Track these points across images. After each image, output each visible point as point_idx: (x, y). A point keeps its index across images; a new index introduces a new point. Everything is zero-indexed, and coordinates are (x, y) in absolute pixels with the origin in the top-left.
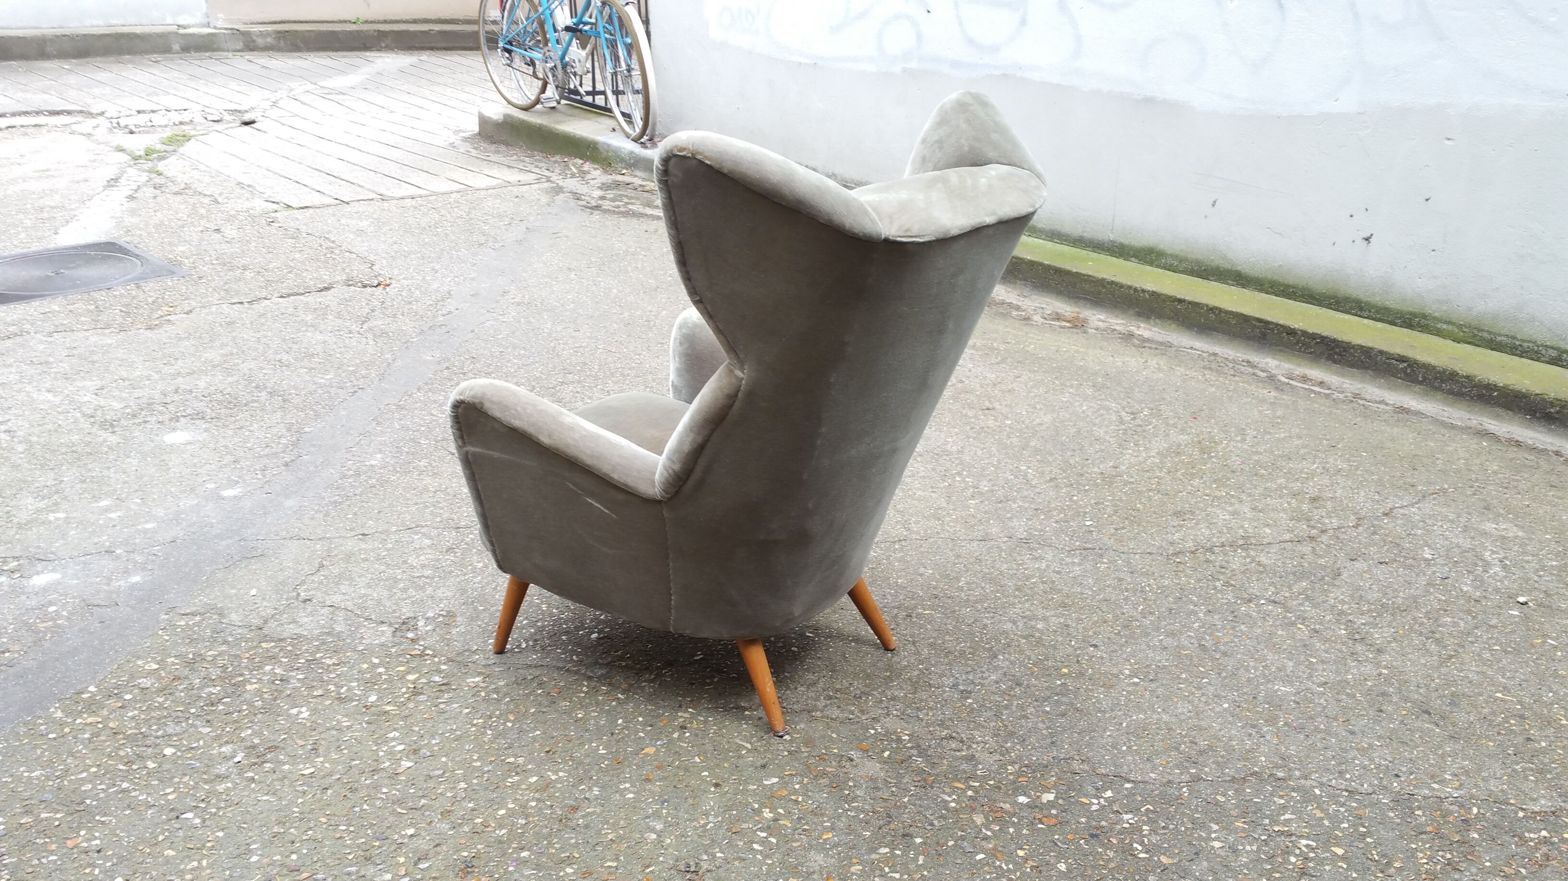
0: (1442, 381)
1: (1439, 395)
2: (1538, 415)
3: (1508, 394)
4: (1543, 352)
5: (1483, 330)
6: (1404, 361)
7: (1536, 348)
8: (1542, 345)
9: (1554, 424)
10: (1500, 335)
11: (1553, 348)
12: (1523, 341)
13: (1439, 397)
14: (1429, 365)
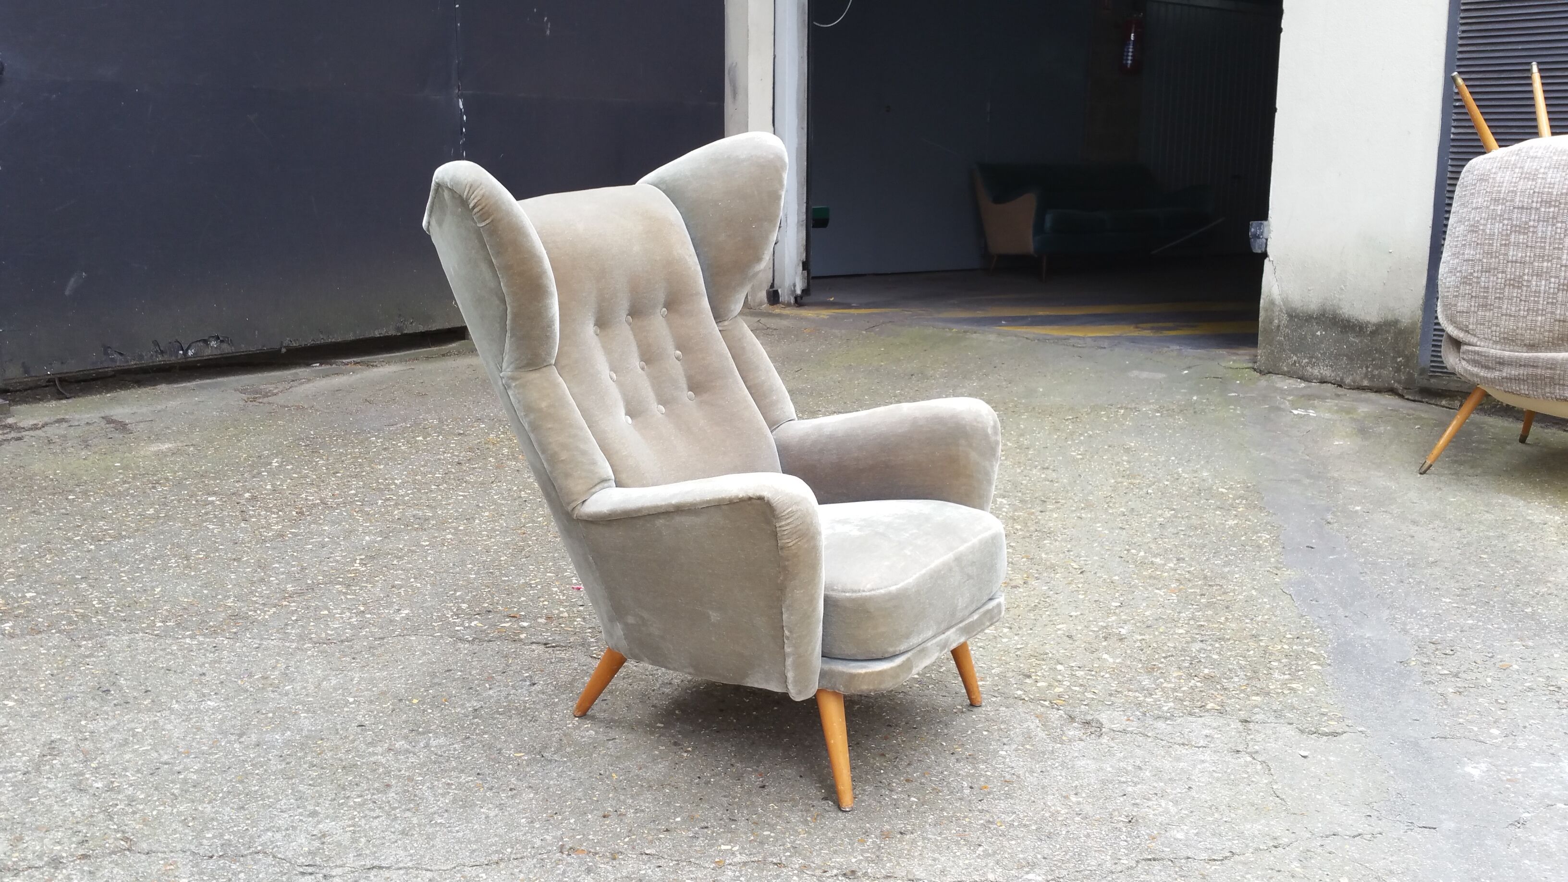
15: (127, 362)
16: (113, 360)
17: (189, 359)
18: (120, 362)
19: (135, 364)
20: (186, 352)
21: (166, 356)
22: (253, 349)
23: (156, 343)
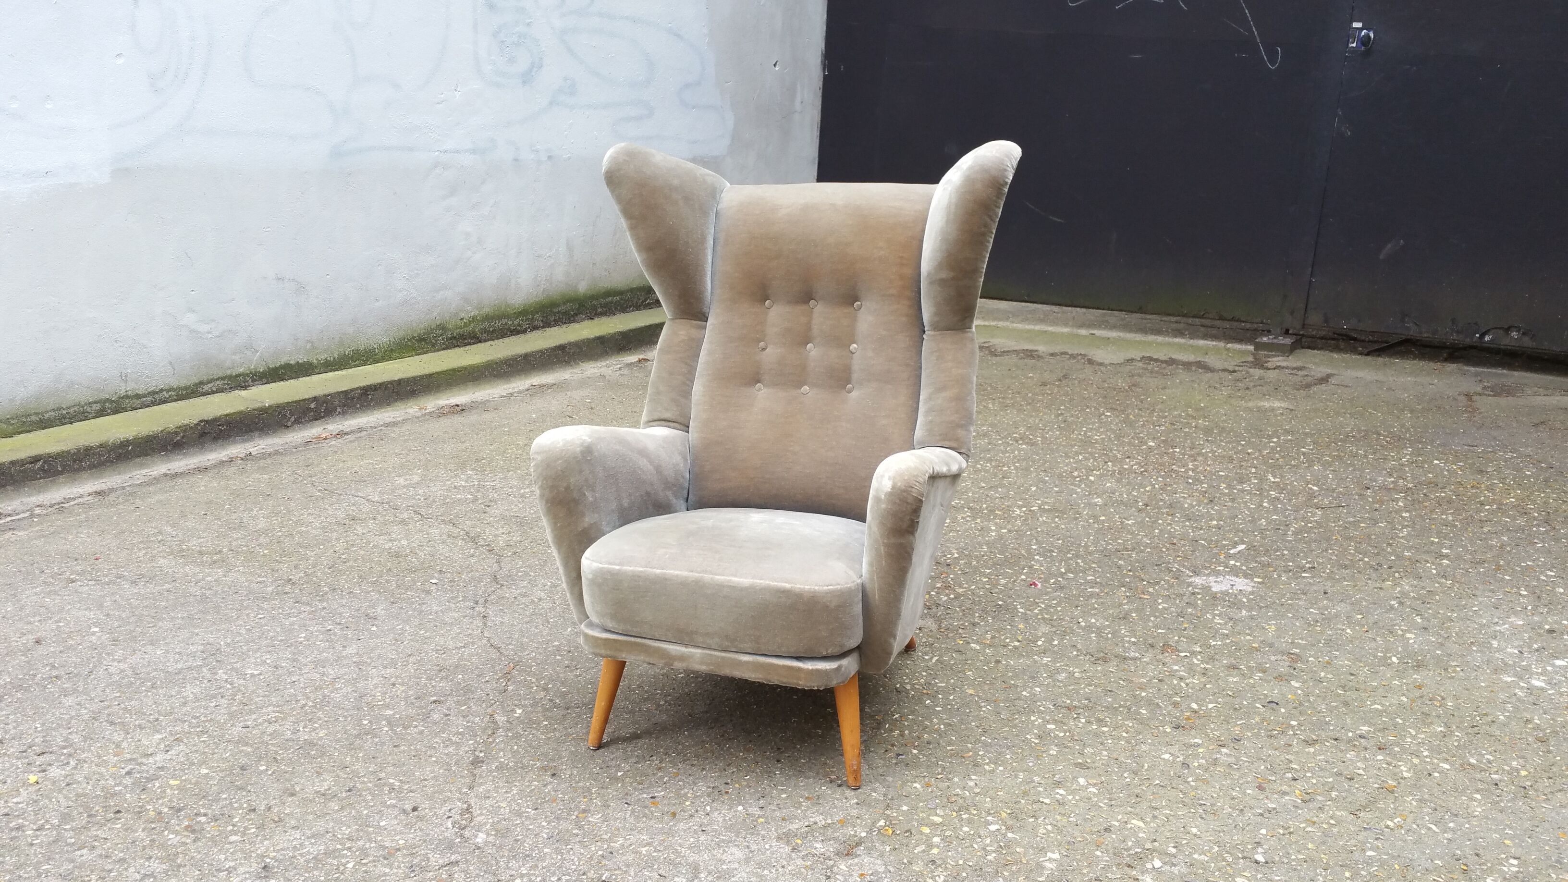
0: (81, 461)
1: (85, 475)
2: (169, 448)
3: (140, 443)
4: (89, 409)
5: (30, 415)
6: (39, 460)
7: (81, 409)
8: (86, 404)
9: (184, 448)
10: (47, 412)
11: (96, 402)
12: (69, 408)
13: (85, 476)
14: (63, 452)
15: (1421, 333)
16: (1408, 328)
17: (1484, 345)
18: (1412, 330)
19: (1429, 337)
20: (1483, 335)
21: (1461, 336)
22: (1556, 349)
23: (1454, 321)
